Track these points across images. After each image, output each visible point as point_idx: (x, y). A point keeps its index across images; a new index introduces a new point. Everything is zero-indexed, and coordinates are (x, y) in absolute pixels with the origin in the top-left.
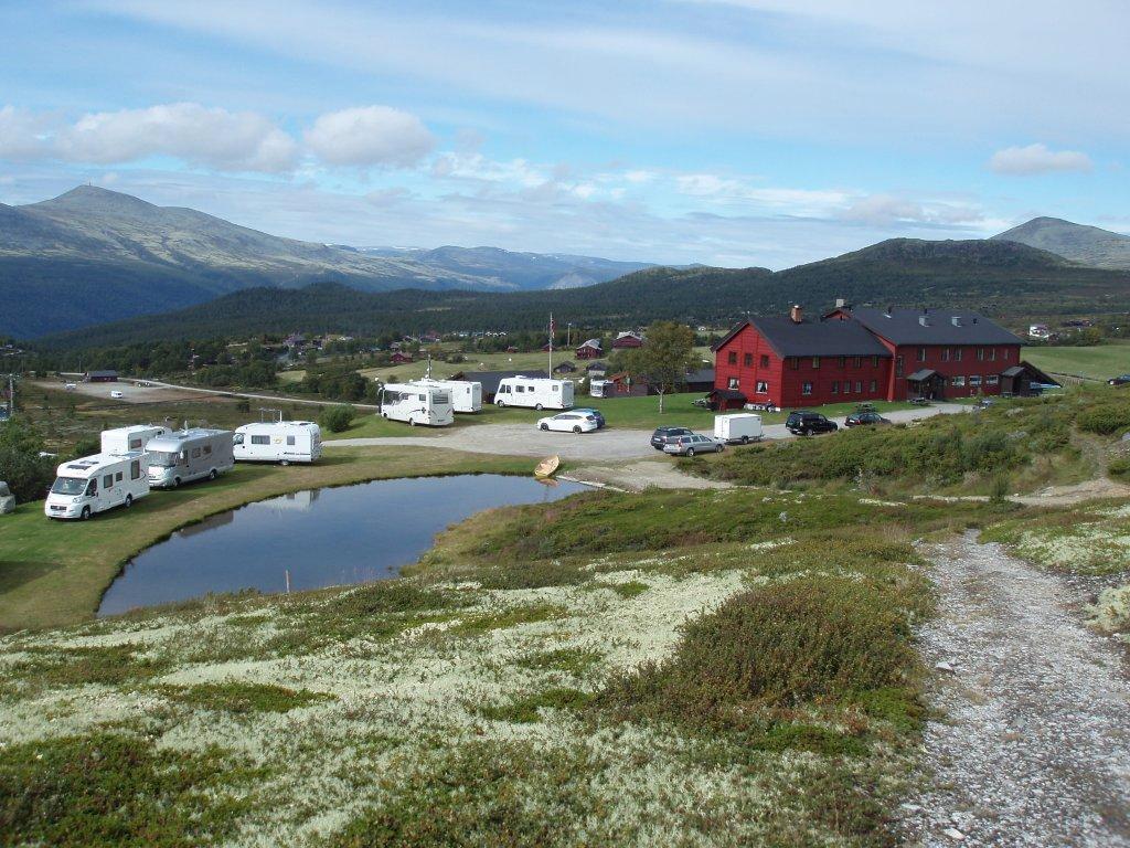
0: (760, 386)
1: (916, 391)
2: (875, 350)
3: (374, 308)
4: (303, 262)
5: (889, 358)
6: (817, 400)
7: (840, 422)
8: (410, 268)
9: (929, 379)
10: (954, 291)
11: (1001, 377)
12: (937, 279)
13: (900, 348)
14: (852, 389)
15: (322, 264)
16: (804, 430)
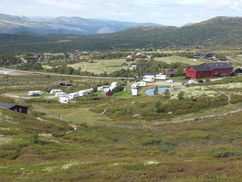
0: (193, 76)
1: (215, 76)
2: (209, 70)
3: (43, 40)
4: (11, 22)
5: (211, 71)
6: (201, 77)
7: (204, 81)
8: (49, 25)
9: (217, 74)
10: (238, 34)
11: (230, 73)
12: (233, 30)
13: (213, 70)
14: (206, 76)
15: (18, 24)
16: (200, 82)
